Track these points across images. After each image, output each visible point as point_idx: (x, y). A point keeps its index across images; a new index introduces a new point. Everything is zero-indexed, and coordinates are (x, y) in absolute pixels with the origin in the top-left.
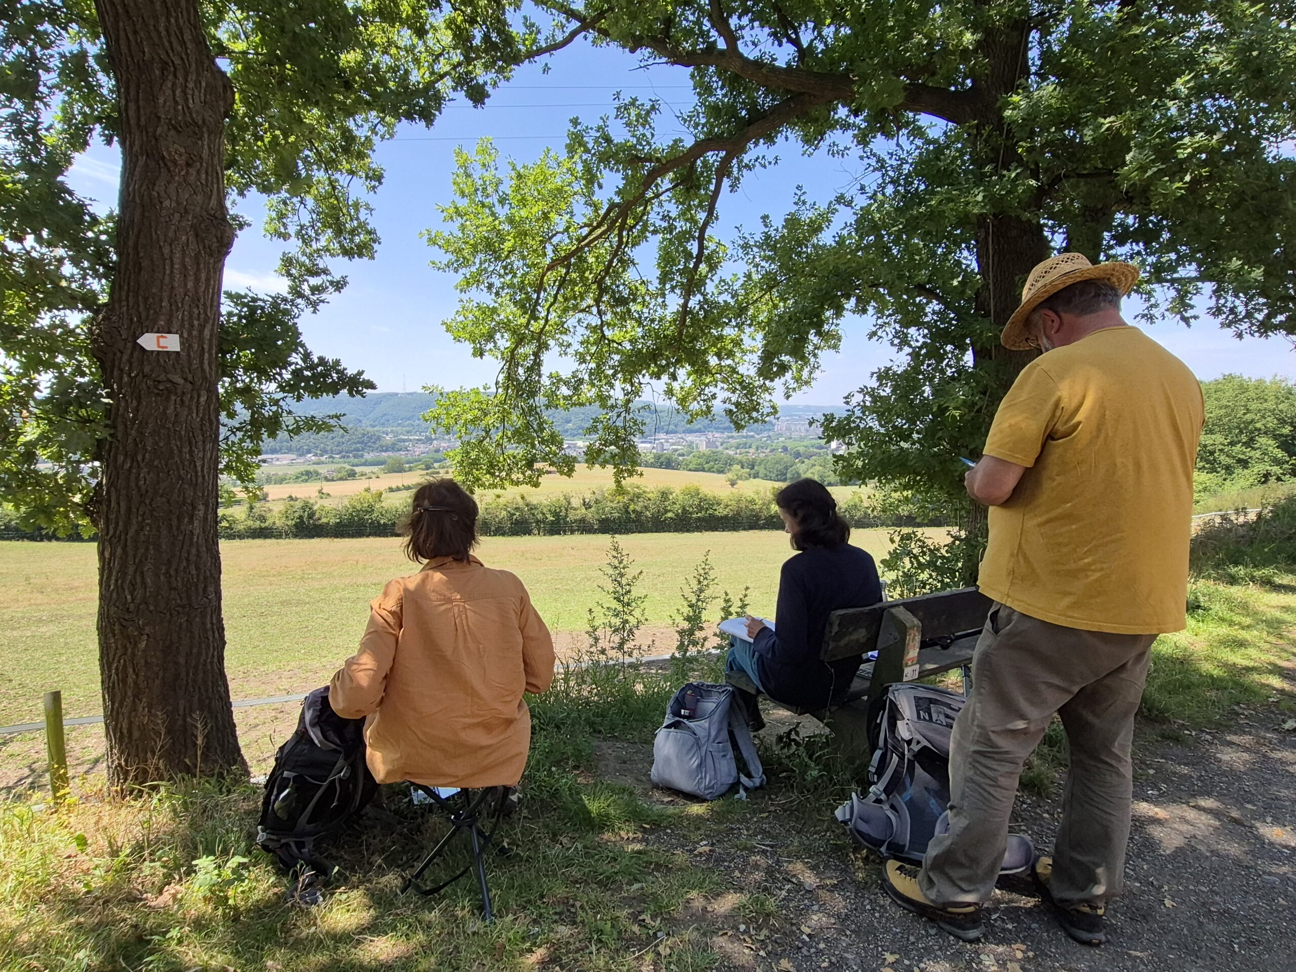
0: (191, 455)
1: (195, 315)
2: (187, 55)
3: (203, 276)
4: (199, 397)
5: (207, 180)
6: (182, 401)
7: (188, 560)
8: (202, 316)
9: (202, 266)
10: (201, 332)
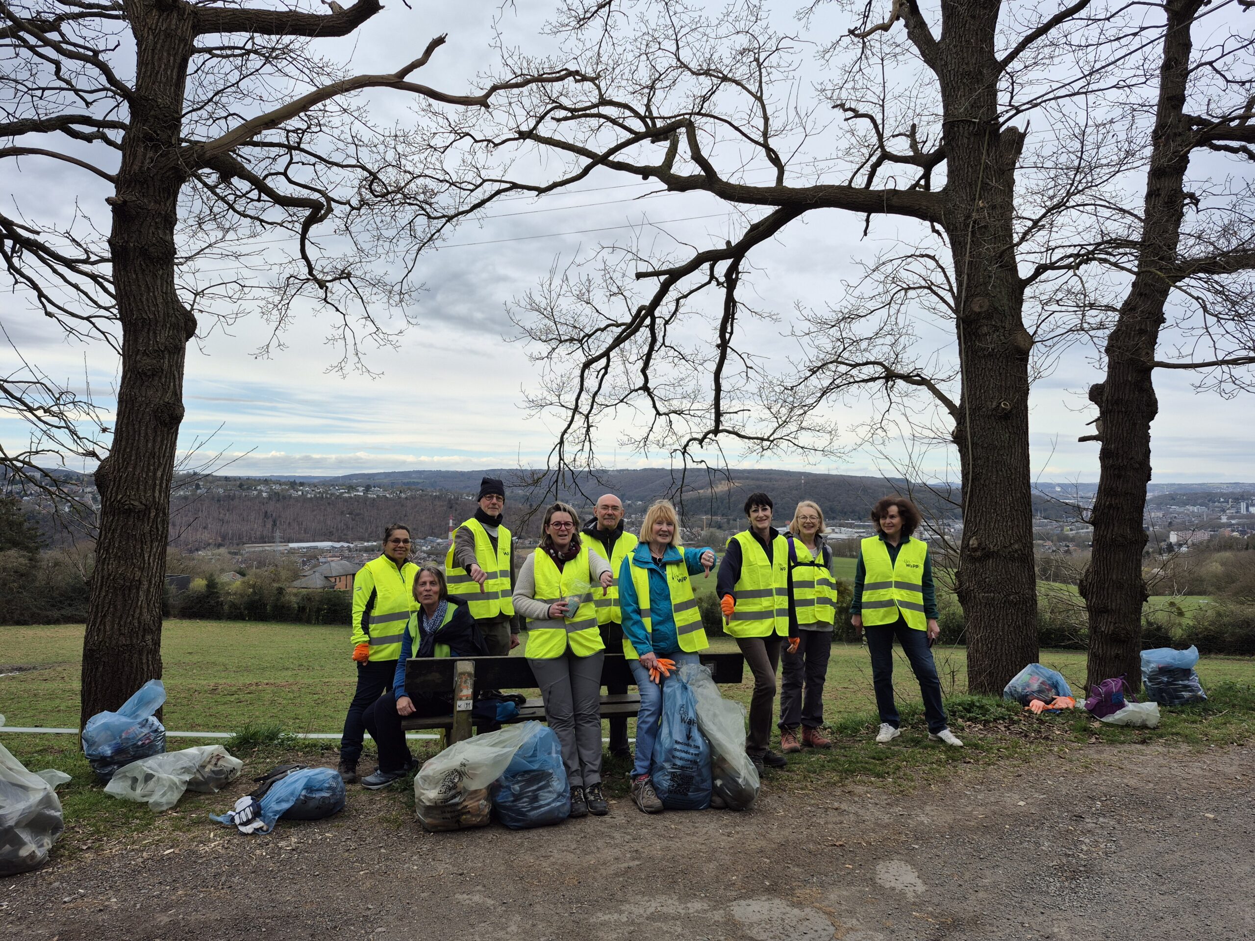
0: (142, 550)
1: (152, 463)
2: (158, 312)
3: (159, 439)
4: (150, 513)
5: (166, 382)
6: (139, 517)
7: (133, 617)
8: (156, 464)
9: (159, 433)
10: (155, 474)
